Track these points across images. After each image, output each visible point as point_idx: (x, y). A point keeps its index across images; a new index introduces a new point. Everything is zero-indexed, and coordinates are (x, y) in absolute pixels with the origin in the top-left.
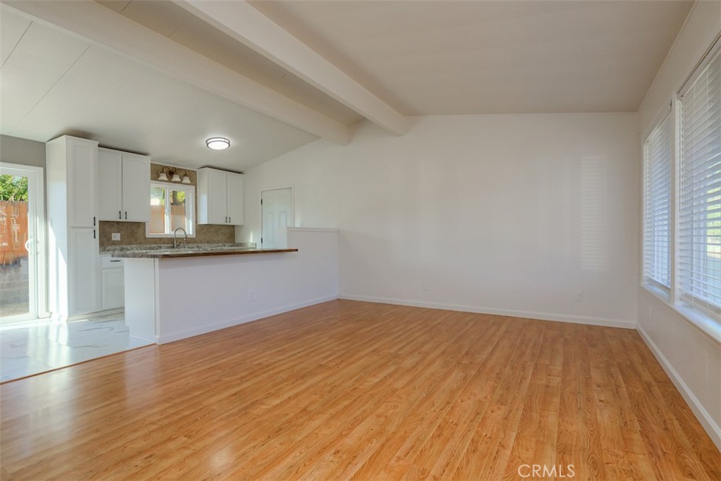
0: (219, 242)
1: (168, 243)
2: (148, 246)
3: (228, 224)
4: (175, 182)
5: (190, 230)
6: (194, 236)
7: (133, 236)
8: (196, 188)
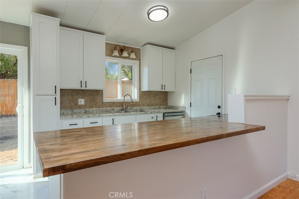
0: (156, 105)
1: (119, 107)
2: (105, 109)
3: (163, 90)
4: (125, 58)
5: (135, 96)
6: (138, 101)
7: (94, 101)
8: (140, 63)
